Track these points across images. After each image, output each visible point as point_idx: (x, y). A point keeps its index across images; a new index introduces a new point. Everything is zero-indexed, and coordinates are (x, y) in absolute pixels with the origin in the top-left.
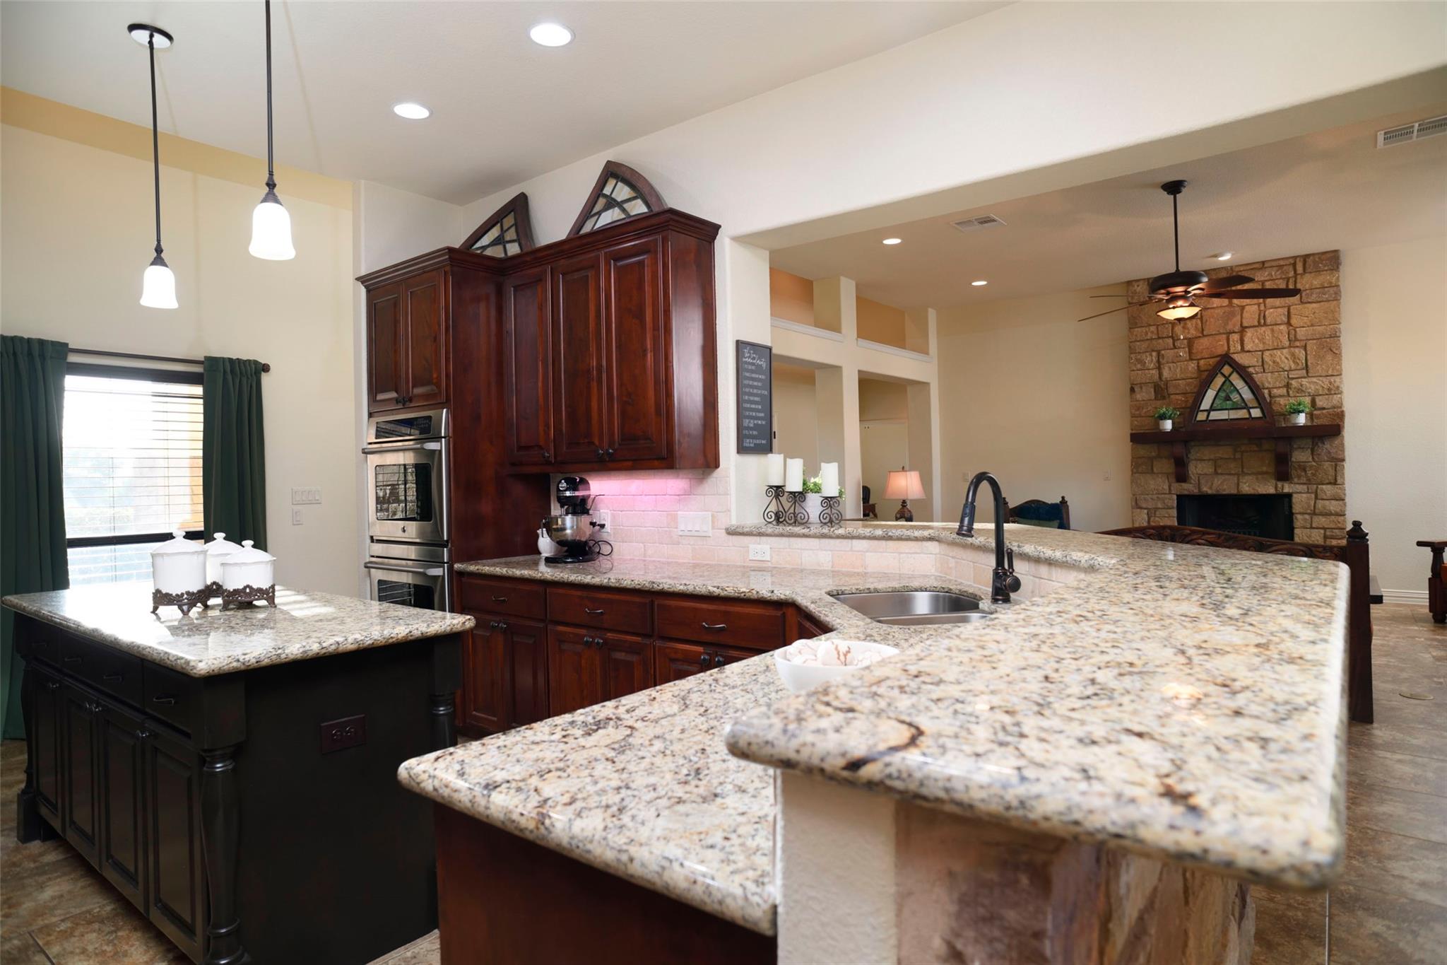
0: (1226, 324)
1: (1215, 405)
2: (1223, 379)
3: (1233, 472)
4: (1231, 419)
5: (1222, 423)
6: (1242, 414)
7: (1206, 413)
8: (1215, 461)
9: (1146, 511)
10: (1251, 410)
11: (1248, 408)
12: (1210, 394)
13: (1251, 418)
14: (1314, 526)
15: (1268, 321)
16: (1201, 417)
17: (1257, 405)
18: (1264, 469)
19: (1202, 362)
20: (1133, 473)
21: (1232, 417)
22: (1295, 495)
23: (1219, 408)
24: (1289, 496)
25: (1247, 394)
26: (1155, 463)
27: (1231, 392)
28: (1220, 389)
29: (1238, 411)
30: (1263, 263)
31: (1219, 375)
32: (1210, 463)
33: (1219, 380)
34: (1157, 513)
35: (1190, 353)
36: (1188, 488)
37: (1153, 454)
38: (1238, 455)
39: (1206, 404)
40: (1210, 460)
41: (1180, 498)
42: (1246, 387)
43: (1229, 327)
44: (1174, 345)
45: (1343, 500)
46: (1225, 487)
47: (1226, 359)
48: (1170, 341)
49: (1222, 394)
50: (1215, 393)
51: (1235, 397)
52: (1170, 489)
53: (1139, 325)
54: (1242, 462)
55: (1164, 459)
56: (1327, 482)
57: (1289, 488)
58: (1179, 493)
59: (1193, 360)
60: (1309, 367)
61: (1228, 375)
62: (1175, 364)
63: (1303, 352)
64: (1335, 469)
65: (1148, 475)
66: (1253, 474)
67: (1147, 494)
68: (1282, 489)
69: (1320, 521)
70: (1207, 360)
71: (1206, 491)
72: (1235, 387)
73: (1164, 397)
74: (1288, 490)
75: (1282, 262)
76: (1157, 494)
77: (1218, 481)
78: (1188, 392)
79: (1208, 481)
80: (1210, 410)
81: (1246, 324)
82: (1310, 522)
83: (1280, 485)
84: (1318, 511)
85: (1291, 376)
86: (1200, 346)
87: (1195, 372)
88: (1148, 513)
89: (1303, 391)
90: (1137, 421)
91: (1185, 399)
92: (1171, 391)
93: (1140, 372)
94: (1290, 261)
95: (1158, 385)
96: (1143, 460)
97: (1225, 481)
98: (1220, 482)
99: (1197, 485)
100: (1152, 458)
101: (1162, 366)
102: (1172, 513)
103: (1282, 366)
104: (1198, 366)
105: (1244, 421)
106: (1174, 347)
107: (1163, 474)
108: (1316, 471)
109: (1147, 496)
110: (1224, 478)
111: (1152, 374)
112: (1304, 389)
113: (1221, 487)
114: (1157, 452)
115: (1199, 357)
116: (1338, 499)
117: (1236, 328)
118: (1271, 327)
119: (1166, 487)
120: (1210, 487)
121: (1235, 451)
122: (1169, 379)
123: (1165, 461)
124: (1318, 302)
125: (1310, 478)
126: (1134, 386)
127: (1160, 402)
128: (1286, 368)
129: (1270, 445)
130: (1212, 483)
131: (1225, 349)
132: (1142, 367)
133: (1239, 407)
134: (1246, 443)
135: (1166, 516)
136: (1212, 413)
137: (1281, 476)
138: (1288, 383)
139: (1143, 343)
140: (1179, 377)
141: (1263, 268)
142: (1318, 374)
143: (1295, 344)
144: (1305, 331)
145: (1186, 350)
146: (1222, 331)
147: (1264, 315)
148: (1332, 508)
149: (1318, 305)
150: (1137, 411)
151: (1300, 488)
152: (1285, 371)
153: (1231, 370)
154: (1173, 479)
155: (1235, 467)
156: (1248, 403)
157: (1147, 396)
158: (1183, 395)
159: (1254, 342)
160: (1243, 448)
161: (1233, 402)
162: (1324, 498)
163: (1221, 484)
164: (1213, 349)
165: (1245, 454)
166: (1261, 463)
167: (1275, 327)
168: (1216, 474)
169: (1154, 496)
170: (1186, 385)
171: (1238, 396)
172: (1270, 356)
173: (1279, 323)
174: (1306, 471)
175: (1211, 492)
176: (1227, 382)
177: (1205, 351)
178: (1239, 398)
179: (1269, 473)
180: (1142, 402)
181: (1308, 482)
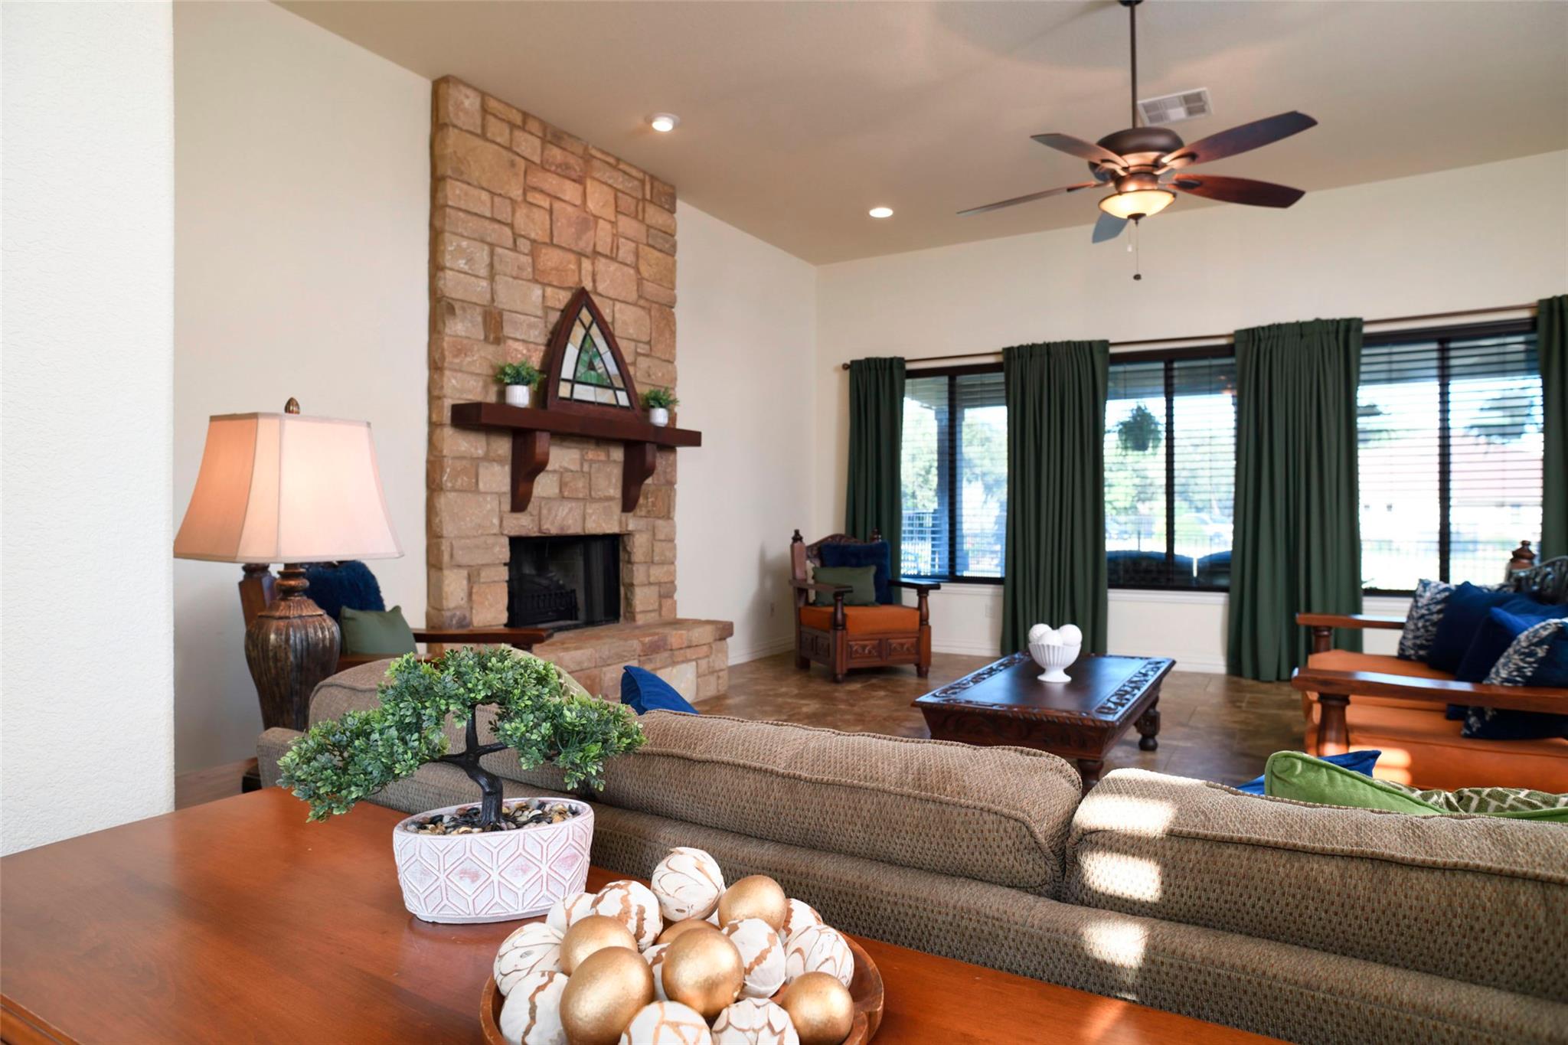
0: (579, 238)
1: (578, 374)
2: (584, 332)
3: (581, 495)
4: (600, 404)
5: (591, 407)
6: (605, 396)
7: (570, 386)
8: (562, 473)
10: (618, 393)
11: (615, 389)
12: (571, 352)
13: (617, 406)
14: (652, 581)
16: (564, 391)
17: (622, 386)
18: (612, 492)
19: (549, 290)
21: (599, 400)
22: (637, 536)
23: (584, 380)
24: (631, 536)
25: (613, 369)
26: (482, 471)
27: (595, 356)
28: (581, 346)
29: (605, 390)
30: (618, 160)
31: (578, 323)
32: (559, 478)
33: (578, 333)
34: (483, 574)
35: (534, 267)
36: (524, 524)
37: (480, 452)
38: (586, 467)
39: (567, 372)
40: (560, 471)
41: (516, 542)
42: (609, 353)
43: (582, 245)
44: (515, 242)
45: (673, 541)
46: (570, 522)
47: (581, 298)
49: (585, 357)
50: (577, 352)
51: (597, 363)
52: (501, 525)
54: (590, 479)
55: (495, 464)
56: (663, 514)
57: (632, 523)
58: (513, 533)
59: (536, 281)
60: (653, 342)
61: (587, 325)
62: (516, 282)
63: (648, 317)
64: (669, 497)
65: (470, 495)
66: (601, 500)
67: (468, 537)
68: (627, 525)
69: (657, 573)
70: (556, 290)
71: (548, 529)
72: (597, 350)
73: (498, 340)
74: (631, 527)
75: (634, 172)
76: (482, 535)
77: (563, 510)
78: (532, 340)
79: (550, 510)
80: (574, 382)
81: (599, 249)
82: (649, 576)
83: (624, 519)
84: (656, 559)
85: (639, 350)
86: (548, 260)
87: (540, 306)
88: (469, 575)
89: (649, 376)
90: (455, 378)
91: (525, 352)
92: (508, 330)
93: (462, 276)
94: (640, 175)
95: (491, 313)
96: (464, 462)
97: (571, 510)
98: (565, 513)
99: (537, 518)
100: (476, 461)
101: (497, 278)
102: (504, 573)
103: (631, 331)
104: (544, 296)
105: (612, 410)
106: (515, 248)
107: (492, 493)
108: (656, 498)
109: (468, 541)
110: (570, 506)
111: (483, 287)
112: (651, 373)
113: (565, 523)
114: (485, 449)
115: (545, 281)
116: (671, 540)
117: (589, 250)
118: (622, 266)
119: (496, 521)
120: (553, 523)
121: (583, 460)
122: (505, 307)
123: (496, 468)
124: (660, 251)
125: (650, 508)
126: (449, 303)
127: (491, 348)
128: (635, 337)
129: (618, 454)
130: (556, 515)
131: (577, 279)
132: (466, 268)
133: (605, 384)
134: (592, 447)
135: (496, 579)
136: (577, 387)
137: (629, 504)
138: (636, 360)
139: (469, 217)
140: (519, 309)
141: (615, 168)
142: (659, 355)
143: (642, 302)
144: (650, 288)
145: (530, 260)
146: (573, 246)
147: (617, 242)
148: (667, 554)
149: (661, 255)
150: (456, 356)
151: (642, 523)
152: (634, 340)
153: (591, 318)
154: (507, 505)
155: (583, 487)
156: (613, 379)
157: (473, 330)
158: (525, 345)
159: (605, 281)
160: (591, 455)
161: (599, 374)
162: (660, 538)
163: (565, 516)
164: (564, 273)
165: (593, 465)
166: (607, 483)
167: (626, 268)
168: (562, 497)
169: (479, 541)
170: (529, 325)
171: (602, 365)
172: (621, 310)
173: (629, 262)
174: (648, 498)
175: (554, 530)
176: (588, 337)
177: (554, 271)
178: (604, 368)
179: (616, 498)
180: (465, 342)
181: (649, 515)
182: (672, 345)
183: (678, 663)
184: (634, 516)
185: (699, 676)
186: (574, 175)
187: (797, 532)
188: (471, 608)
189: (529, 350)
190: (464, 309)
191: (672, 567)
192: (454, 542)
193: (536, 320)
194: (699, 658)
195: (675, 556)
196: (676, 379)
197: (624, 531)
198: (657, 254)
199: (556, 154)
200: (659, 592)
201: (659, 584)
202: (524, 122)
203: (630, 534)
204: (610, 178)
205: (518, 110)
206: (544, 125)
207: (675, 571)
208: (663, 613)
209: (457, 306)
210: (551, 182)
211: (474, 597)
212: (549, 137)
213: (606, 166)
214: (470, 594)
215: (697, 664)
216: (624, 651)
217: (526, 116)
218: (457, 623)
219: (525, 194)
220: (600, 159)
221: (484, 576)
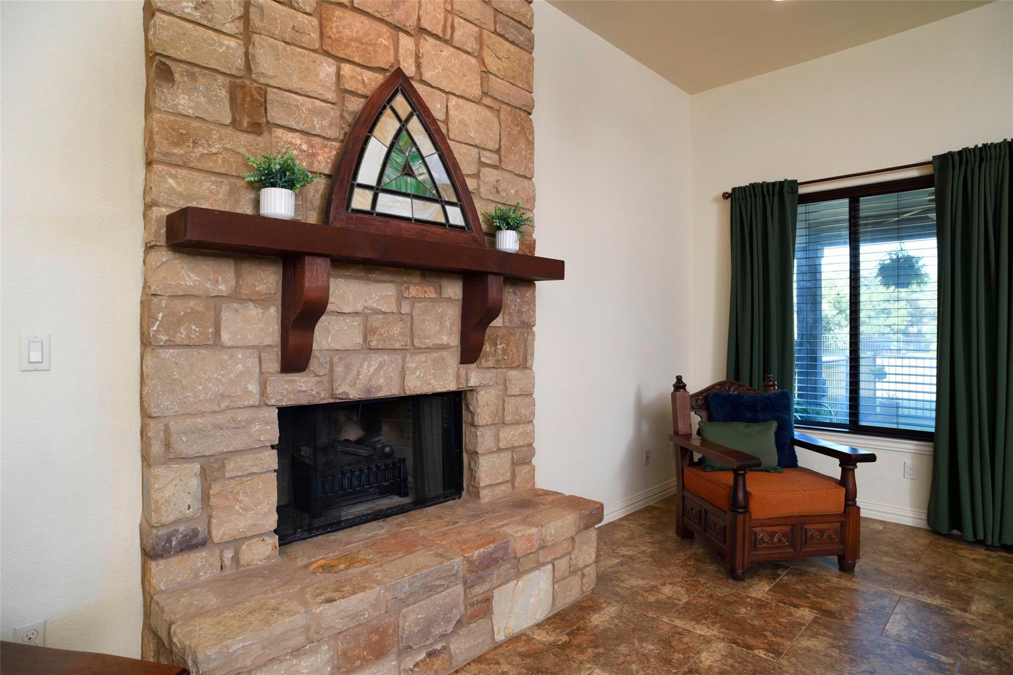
0: (394, 5)
1: (385, 180)
2: (397, 125)
3: (397, 345)
4: (418, 221)
5: (403, 224)
6: (429, 212)
7: (370, 195)
8: (364, 315)
9: (196, 467)
10: (448, 208)
11: (444, 203)
12: (376, 151)
13: (446, 225)
14: (502, 446)
15: (456, 38)
16: (361, 200)
17: (455, 200)
18: (445, 339)
19: (347, 69)
20: (160, 346)
21: (418, 216)
23: (393, 188)
25: (441, 176)
26: (225, 315)
27: (414, 158)
28: (392, 144)
29: (428, 203)
31: (388, 111)
32: (357, 322)
33: (388, 126)
34: (231, 466)
35: (322, 34)
36: (303, 389)
37: (223, 288)
38: (406, 308)
39: (368, 173)
40: (357, 313)
42: (436, 157)
43: (400, 17)
45: (531, 395)
46: (381, 381)
47: (398, 83)
49: (398, 158)
50: (385, 150)
51: (417, 167)
52: (263, 392)
54: (412, 323)
55: (250, 304)
56: (517, 364)
57: (474, 376)
58: (285, 403)
59: (327, 54)
60: (502, 152)
61: (403, 118)
62: (289, 48)
63: (496, 120)
64: (525, 341)
65: (204, 352)
66: (429, 349)
67: (202, 414)
68: (467, 380)
69: (509, 436)
70: (359, 69)
71: (345, 393)
72: (418, 149)
73: (256, 128)
74: (472, 383)
76: (228, 408)
77: (369, 366)
78: (317, 132)
79: (348, 368)
80: (377, 190)
81: (425, 24)
82: (498, 441)
83: (463, 373)
84: (508, 419)
85: (482, 159)
86: (344, 27)
87: (334, 88)
88: (203, 469)
89: (498, 192)
90: (174, 177)
91: (305, 147)
92: (275, 114)
93: (190, 26)
95: (243, 87)
96: (192, 303)
97: (381, 365)
98: (372, 370)
99: (325, 379)
100: (216, 301)
101: (256, 37)
102: (271, 460)
103: (473, 135)
104: (338, 75)
105: (439, 230)
107: (246, 347)
108: (508, 345)
109: (199, 420)
110: (380, 359)
111: (228, 47)
112: (500, 189)
113: (373, 383)
114: (233, 283)
115: (341, 55)
116: (528, 394)
117: (411, 23)
118: (459, 52)
119: (253, 388)
120: (353, 384)
121: (400, 298)
122: (271, 82)
123: (253, 311)
124: (513, 43)
125: (500, 357)
126: (164, 64)
127: (244, 139)
128: (477, 142)
129: (454, 290)
130: (358, 374)
131: (392, 59)
132: (197, 15)
133: (428, 195)
134: (417, 280)
135: (255, 470)
136: (382, 196)
137: (470, 353)
138: (479, 171)
140: (296, 86)
142: (511, 168)
143: (487, 101)
144: (498, 86)
145: (315, 22)
146: (385, 15)
147: (453, 22)
148: (523, 412)
149: (513, 48)
150: (176, 145)
151: (489, 376)
152: (475, 146)
153: (410, 109)
154: (273, 363)
155: (401, 334)
156: (440, 190)
157: (211, 109)
158: (306, 138)
159: (435, 68)
160: (413, 291)
161: (419, 182)
162: (513, 393)
163: (373, 374)
164: (370, 48)
165: (417, 305)
166: (438, 327)
167: (464, 56)
168: (368, 349)
169: (221, 419)
170: (314, 112)
171: (425, 171)
172: (457, 107)
173: (469, 50)
174: (496, 345)
175: (355, 394)
176: (404, 133)
177: (353, 44)
178: (427, 176)
179: (451, 347)
180: (195, 124)
181: (498, 365)
182: (530, 158)
183: (527, 572)
184: (478, 367)
185: (555, 581)
187: (679, 378)
188: (210, 517)
189: (312, 147)
190: (193, 77)
191: (530, 427)
192: (173, 426)
193: (324, 104)
194: (556, 559)
195: (533, 414)
196: (534, 199)
197: (463, 387)
198: (507, 45)
200: (513, 457)
201: (512, 449)
203: (472, 390)
207: (533, 431)
208: (516, 485)
209: (177, 70)
211: (213, 501)
214: (205, 497)
215: (554, 566)
216: (437, 579)
218: (180, 543)
221: (232, 468)
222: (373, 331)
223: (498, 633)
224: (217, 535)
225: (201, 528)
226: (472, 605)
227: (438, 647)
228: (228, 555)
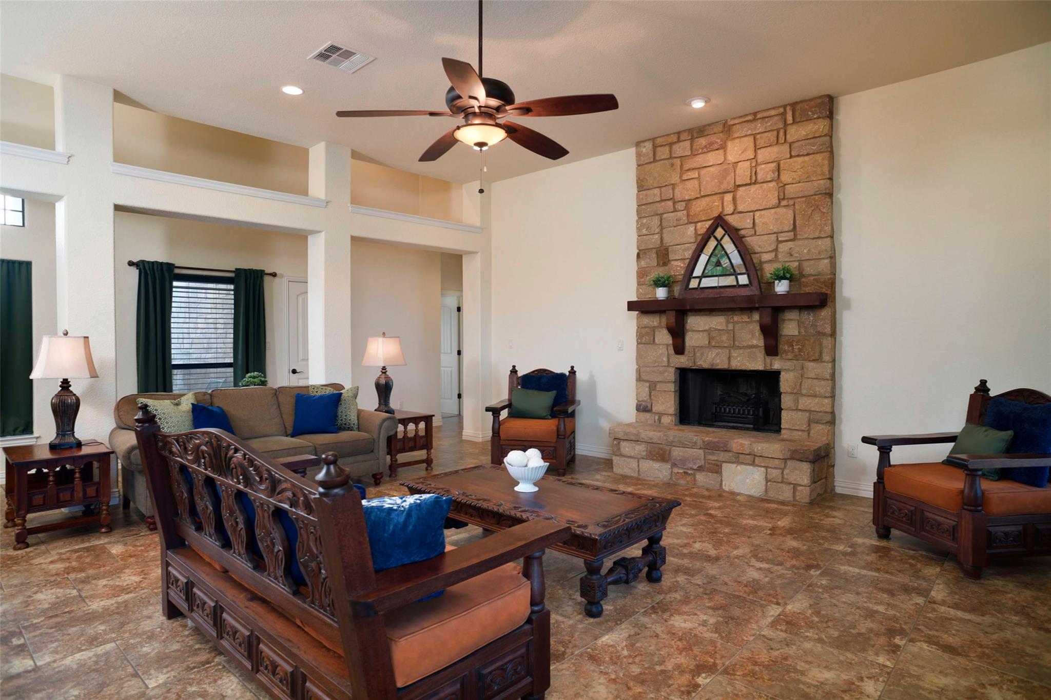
0: (721, 183)
1: (706, 271)
2: (716, 243)
3: (726, 345)
4: (719, 287)
5: (713, 290)
6: (729, 281)
7: (698, 280)
8: (709, 332)
9: (647, 384)
10: (739, 277)
11: (735, 274)
12: (703, 259)
13: (738, 285)
14: (800, 408)
15: (759, 177)
16: (694, 284)
17: (744, 271)
18: (755, 342)
19: (699, 225)
20: (638, 344)
21: (720, 285)
22: (782, 373)
23: (710, 274)
24: (777, 374)
25: (736, 259)
26: (657, 333)
27: (722, 257)
28: (712, 253)
29: (727, 277)
30: (755, 114)
31: (712, 239)
32: (705, 334)
33: (712, 244)
34: (658, 386)
35: (688, 216)
36: (683, 361)
37: (655, 324)
38: (730, 326)
39: (698, 272)
40: (705, 330)
42: (736, 251)
43: (724, 187)
44: (674, 207)
46: (718, 361)
47: (720, 221)
48: (670, 203)
49: (714, 260)
50: (708, 257)
51: (725, 262)
52: (669, 361)
53: (645, 188)
54: (734, 334)
56: (813, 358)
58: (677, 366)
59: (691, 223)
61: (719, 239)
62: (675, 228)
63: (791, 211)
64: (821, 344)
65: (650, 346)
66: (744, 347)
67: (649, 367)
68: (771, 365)
71: (700, 365)
72: (725, 252)
73: (664, 264)
75: (773, 113)
76: (658, 366)
77: (711, 354)
78: (683, 258)
79: (702, 354)
80: (701, 277)
81: (739, 182)
82: (797, 403)
83: (769, 361)
84: (804, 392)
85: (780, 239)
86: (698, 207)
87: (693, 235)
89: (791, 255)
90: (642, 289)
91: (682, 265)
92: (672, 256)
94: (782, 110)
95: (661, 250)
96: (646, 330)
97: (717, 354)
98: (713, 356)
99: (692, 358)
100: (654, 329)
102: (673, 387)
103: (771, 228)
104: (695, 229)
105: (730, 289)
106: (675, 210)
107: (663, 345)
108: (803, 346)
109: (648, 369)
110: (717, 351)
111: (656, 239)
113: (714, 362)
114: (658, 322)
115: (696, 220)
117: (730, 186)
118: (761, 185)
119: (665, 359)
120: (705, 361)
121: (728, 322)
122: (670, 245)
124: (808, 154)
125: (797, 353)
126: (639, 253)
127: (661, 269)
128: (775, 230)
129: (757, 316)
130: (707, 357)
131: (718, 210)
133: (728, 273)
134: (738, 313)
135: (666, 390)
136: (704, 280)
137: (772, 350)
139: (648, 206)
140: (680, 242)
141: (755, 120)
142: (806, 236)
143: (784, 203)
145: (685, 212)
146: (717, 191)
147: (756, 171)
148: (817, 389)
149: (807, 158)
150: (642, 278)
151: (788, 365)
152: (775, 233)
153: (724, 232)
154: (672, 351)
155: (728, 339)
156: (736, 269)
157: (651, 262)
158: (682, 261)
159: (746, 202)
160: (736, 318)
161: (723, 268)
162: (810, 376)
163: (714, 358)
164: (709, 211)
165: (737, 325)
166: (750, 336)
167: (765, 185)
168: (710, 346)
169: (655, 369)
170: (684, 250)
171: (728, 261)
172: (761, 216)
173: (769, 180)
174: (793, 346)
175: (706, 365)
176: (719, 246)
177: (701, 213)
178: (729, 263)
179: (759, 347)
180: (647, 269)
181: (796, 358)
183: (742, 463)
184: (782, 358)
185: (767, 480)
186: (716, 146)
187: (983, 383)
188: (652, 402)
191: (826, 400)
192: (641, 370)
193: (689, 245)
194: (771, 468)
197: (769, 369)
199: (703, 141)
200: (811, 417)
201: (810, 411)
202: (679, 138)
203: (779, 372)
204: (747, 131)
205: (674, 133)
206: (690, 131)
208: (811, 435)
209: (644, 253)
210: (699, 161)
211: (652, 397)
212: (695, 135)
213: (746, 124)
215: (767, 471)
217: (679, 133)
219: (681, 177)
220: (738, 124)
221: (658, 387)
222: (713, 338)
223: (725, 486)
224: (654, 409)
225: (649, 405)
226: (709, 463)
227: (690, 472)
228: (657, 418)
